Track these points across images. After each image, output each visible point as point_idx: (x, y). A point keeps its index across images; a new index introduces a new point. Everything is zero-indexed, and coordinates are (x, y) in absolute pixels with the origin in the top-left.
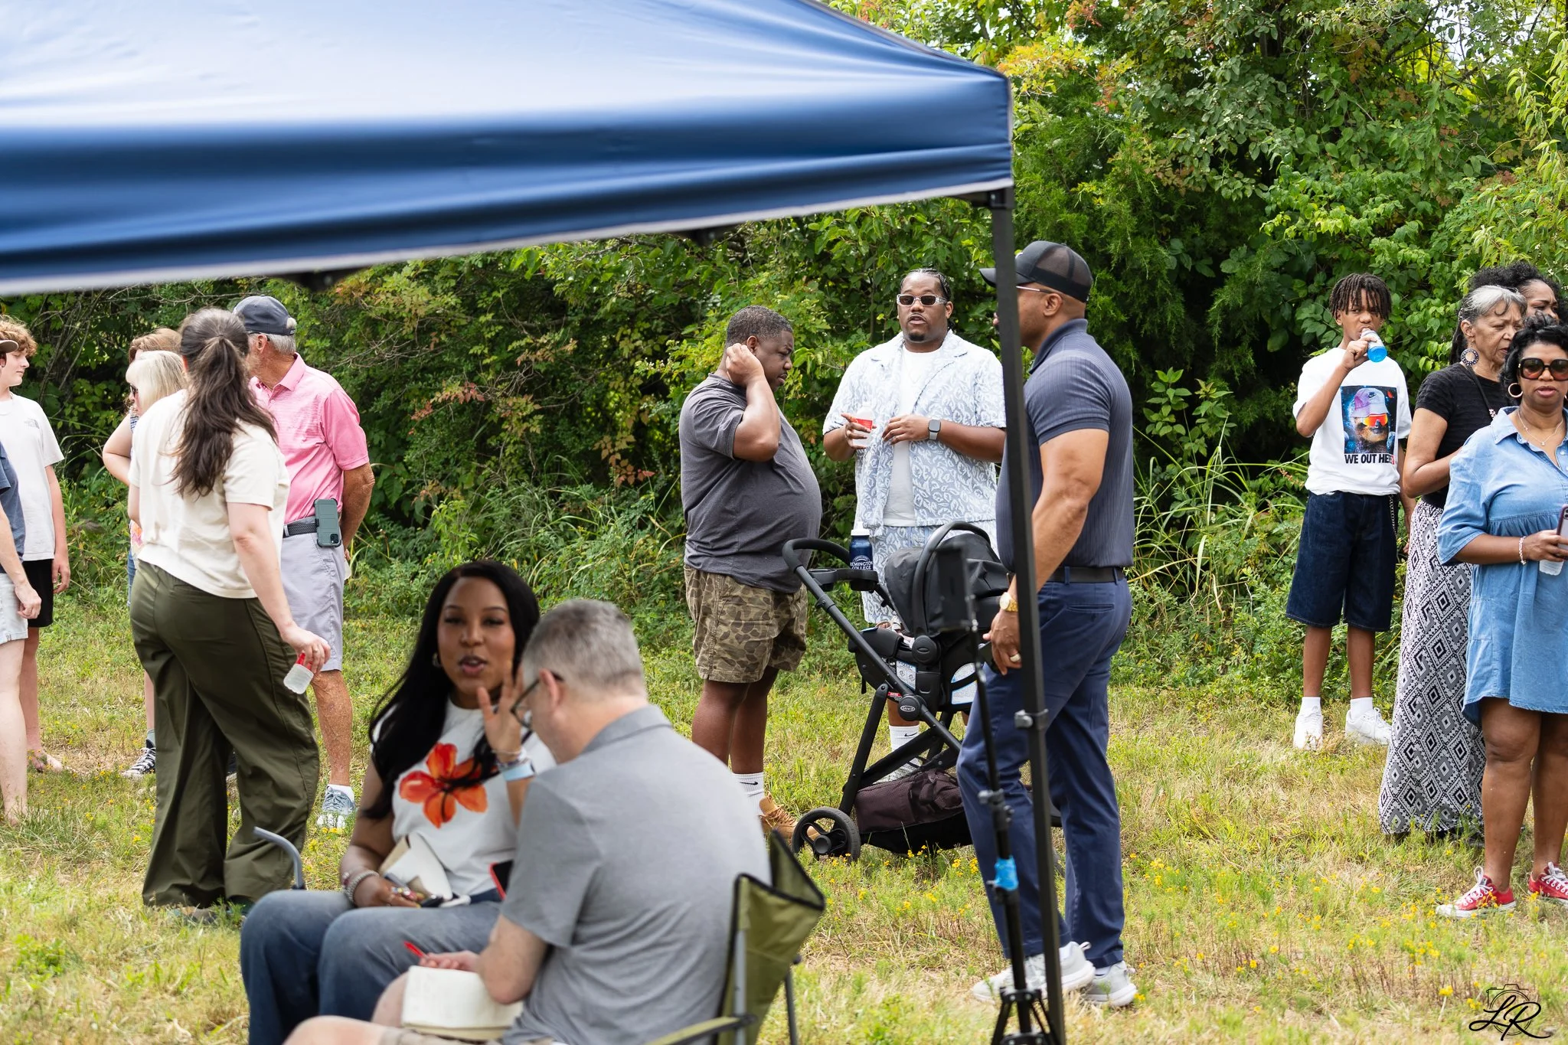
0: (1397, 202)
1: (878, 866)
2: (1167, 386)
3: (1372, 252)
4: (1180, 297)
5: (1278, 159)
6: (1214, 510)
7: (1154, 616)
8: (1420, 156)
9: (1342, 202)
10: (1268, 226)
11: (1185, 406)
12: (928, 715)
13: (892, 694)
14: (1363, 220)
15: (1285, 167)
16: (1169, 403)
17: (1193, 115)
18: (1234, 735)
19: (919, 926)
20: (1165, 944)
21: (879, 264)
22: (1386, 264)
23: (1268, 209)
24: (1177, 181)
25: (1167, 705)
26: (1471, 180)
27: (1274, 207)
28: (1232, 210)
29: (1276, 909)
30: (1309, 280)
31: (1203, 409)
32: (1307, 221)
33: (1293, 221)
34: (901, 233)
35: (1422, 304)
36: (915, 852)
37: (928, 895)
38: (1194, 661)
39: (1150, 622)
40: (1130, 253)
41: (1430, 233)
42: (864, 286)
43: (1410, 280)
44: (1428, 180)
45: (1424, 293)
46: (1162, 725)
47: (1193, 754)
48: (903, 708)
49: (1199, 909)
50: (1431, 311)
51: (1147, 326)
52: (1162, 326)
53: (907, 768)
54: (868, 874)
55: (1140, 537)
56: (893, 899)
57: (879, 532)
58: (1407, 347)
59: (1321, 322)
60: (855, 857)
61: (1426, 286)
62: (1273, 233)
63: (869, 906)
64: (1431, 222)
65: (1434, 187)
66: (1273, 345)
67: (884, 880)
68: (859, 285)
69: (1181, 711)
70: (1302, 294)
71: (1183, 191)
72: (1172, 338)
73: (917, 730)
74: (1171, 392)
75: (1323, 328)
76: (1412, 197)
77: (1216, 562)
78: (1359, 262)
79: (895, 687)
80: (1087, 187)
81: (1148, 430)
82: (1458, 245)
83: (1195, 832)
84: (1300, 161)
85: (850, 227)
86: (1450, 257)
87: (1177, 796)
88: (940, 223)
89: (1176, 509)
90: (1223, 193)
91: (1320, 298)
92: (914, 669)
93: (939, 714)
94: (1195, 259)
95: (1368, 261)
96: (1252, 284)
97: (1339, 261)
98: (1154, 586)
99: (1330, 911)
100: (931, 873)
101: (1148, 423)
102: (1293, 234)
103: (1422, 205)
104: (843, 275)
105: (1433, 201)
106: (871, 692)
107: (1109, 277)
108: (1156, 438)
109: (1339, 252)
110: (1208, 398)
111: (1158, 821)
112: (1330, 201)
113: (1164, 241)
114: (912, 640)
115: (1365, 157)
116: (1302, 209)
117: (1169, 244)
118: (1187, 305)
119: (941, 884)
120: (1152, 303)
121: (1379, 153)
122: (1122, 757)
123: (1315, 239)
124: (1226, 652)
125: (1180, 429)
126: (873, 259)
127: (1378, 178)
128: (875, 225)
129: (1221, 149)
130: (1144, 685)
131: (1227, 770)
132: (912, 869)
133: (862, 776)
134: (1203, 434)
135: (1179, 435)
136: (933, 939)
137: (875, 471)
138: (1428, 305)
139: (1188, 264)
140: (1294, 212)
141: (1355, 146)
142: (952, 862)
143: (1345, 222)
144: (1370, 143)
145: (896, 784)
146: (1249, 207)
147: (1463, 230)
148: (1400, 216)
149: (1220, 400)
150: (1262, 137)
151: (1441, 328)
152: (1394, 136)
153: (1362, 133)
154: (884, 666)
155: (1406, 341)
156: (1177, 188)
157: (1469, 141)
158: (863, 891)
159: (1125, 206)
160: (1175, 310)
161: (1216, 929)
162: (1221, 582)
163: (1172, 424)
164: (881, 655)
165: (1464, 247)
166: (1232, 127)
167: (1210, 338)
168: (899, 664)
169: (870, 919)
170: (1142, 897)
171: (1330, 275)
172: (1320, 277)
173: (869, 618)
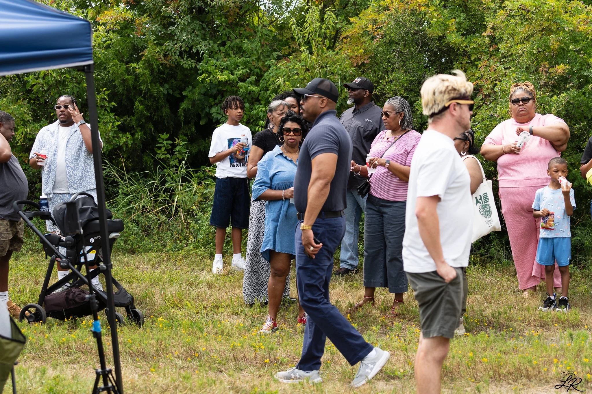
0: (247, 69)
1: (53, 325)
2: (163, 140)
3: (238, 88)
4: (168, 106)
5: (203, 53)
6: (182, 185)
7: (160, 225)
8: (255, 52)
9: (227, 69)
10: (200, 78)
11: (170, 147)
12: (72, 266)
13: (57, 259)
14: (235, 76)
15: (206, 56)
16: (164, 146)
17: (171, 37)
18: (190, 269)
19: (69, 348)
20: (163, 349)
21: (52, 94)
22: (244, 92)
23: (199, 72)
24: (166, 62)
25: (165, 259)
26: (274, 61)
27: (201, 71)
28: (186, 72)
29: (205, 334)
30: (215, 98)
31: (177, 149)
32: (214, 76)
33: (209, 76)
34: (60, 81)
35: (257, 107)
36: (68, 319)
37: (72, 336)
38: (175, 242)
39: (158, 228)
40: (150, 90)
41: (260, 80)
42: (46, 102)
43: (252, 98)
44: (258, 61)
45: (258, 103)
46: (163, 267)
47: (175, 277)
48: (62, 264)
49: (176, 335)
50: (260, 109)
51: (156, 117)
52: (161, 117)
53: (64, 287)
54: (49, 328)
55: (154, 196)
56: (59, 338)
57: (51, 196)
58: (252, 123)
59: (220, 114)
60: (44, 322)
61: (258, 101)
62: (202, 81)
63: (50, 341)
64: (260, 77)
65: (260, 64)
66: (202, 123)
67: (55, 330)
68: (44, 102)
69: (170, 261)
70: (213, 103)
71: (168, 66)
72: (165, 121)
73: (68, 272)
74: (165, 142)
75: (220, 116)
76: (252, 67)
77: (183, 205)
78: (233, 92)
79: (58, 256)
80: (134, 65)
81: (157, 156)
82: (269, 85)
83: (175, 306)
84: (212, 54)
85: (40, 79)
86: (266, 89)
87: (169, 294)
88: (76, 78)
89: (167, 185)
90: (184, 66)
91: (219, 105)
92: (65, 249)
93: (76, 266)
94: (173, 91)
95: (237, 91)
96: (194, 101)
97: (226, 91)
98: (160, 214)
99: (225, 334)
100: (74, 327)
101: (157, 153)
102: (209, 81)
103: (256, 70)
104: (37, 98)
105: (260, 69)
106: (49, 258)
107: (142, 99)
108: (160, 159)
109: (226, 88)
110: (179, 145)
111: (162, 303)
112: (223, 69)
113: (162, 85)
114: (65, 238)
115: (235, 52)
116: (212, 72)
117: (163, 85)
118: (171, 109)
119: (77, 331)
120: (158, 108)
121: (240, 51)
122: (148, 279)
123: (217, 83)
124: (187, 239)
125: (169, 156)
126: (49, 92)
127: (240, 60)
128: (50, 79)
129: (183, 49)
130: (156, 252)
131: (188, 283)
132: (66, 326)
133: (46, 291)
134: (177, 158)
135: (168, 158)
136: (74, 352)
137: (50, 172)
138: (259, 107)
139: (171, 92)
140: (210, 73)
141: (232, 48)
142: (82, 322)
143: (229, 77)
144: (237, 47)
145: (60, 293)
146: (193, 72)
147: (271, 79)
148: (248, 74)
149: (183, 145)
150: (197, 44)
151: (264, 116)
152: (245, 45)
153: (234, 43)
154: (54, 248)
155: (252, 121)
156: (166, 65)
157: (272, 47)
158: (47, 335)
159: (147, 72)
160: (166, 111)
161: (182, 343)
162: (185, 212)
163: (166, 154)
164: (52, 244)
165: (272, 86)
166: (187, 40)
167: (179, 121)
168: (60, 247)
169: (50, 346)
170: (155, 332)
171: (223, 97)
172: (219, 97)
173: (48, 229)
